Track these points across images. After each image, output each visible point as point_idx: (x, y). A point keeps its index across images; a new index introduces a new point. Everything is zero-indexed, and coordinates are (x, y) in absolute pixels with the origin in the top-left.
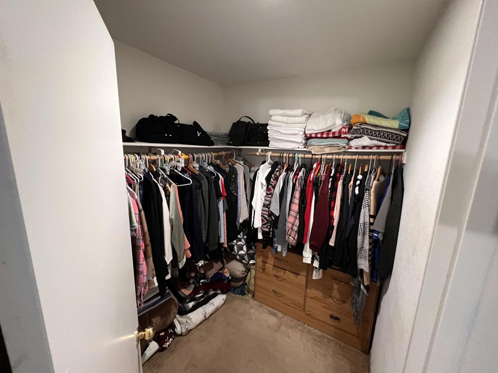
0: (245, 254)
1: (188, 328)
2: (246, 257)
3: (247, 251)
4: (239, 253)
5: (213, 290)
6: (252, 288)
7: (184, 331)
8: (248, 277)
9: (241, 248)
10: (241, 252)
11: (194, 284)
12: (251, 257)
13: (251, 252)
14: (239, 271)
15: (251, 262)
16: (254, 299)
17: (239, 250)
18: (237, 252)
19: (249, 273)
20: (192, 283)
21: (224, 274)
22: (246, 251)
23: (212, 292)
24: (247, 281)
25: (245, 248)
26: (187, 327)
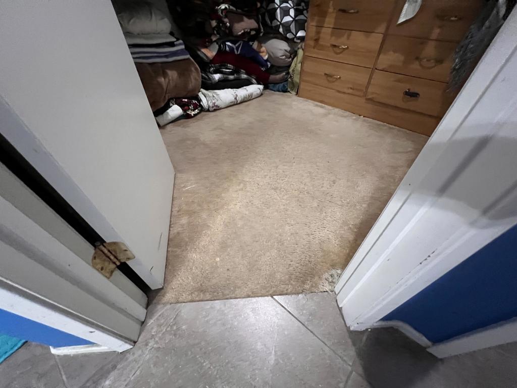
0: (293, 21)
1: (215, 103)
2: (293, 27)
3: (296, 16)
4: (283, 22)
5: (246, 74)
6: (296, 79)
7: (211, 105)
8: (293, 65)
9: (286, 12)
10: (287, 19)
11: (217, 44)
12: (301, 25)
13: (301, 17)
14: (281, 50)
15: (301, 34)
16: (298, 96)
17: (282, 15)
18: (279, 20)
19: (295, 58)
20: (215, 41)
21: (261, 54)
22: (293, 16)
23: (244, 76)
24: (291, 70)
25: (292, 12)
26: (213, 101)
